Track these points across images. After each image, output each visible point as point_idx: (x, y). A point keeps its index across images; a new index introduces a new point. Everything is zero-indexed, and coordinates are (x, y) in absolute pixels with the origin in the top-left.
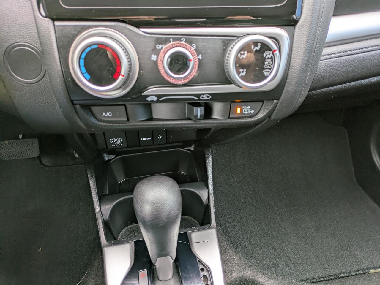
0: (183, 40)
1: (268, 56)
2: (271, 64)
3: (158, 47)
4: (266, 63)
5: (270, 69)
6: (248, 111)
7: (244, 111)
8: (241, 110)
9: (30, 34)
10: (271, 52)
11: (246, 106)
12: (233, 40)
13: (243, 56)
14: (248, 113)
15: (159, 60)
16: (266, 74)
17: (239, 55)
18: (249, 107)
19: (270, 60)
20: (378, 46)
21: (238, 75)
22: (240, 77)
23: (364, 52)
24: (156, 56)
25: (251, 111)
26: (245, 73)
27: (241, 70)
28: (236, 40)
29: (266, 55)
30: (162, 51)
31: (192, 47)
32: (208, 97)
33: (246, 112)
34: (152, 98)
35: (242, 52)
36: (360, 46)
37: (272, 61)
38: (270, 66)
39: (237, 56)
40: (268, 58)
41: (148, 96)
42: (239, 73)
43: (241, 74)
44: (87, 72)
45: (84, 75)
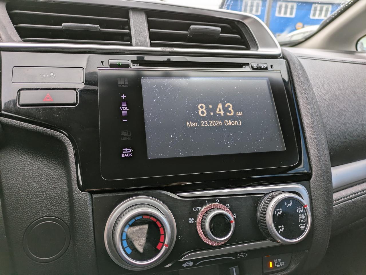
0: (217, 201)
1: (300, 211)
2: (304, 218)
3: (195, 209)
4: (300, 218)
5: (304, 223)
6: (280, 264)
7: (276, 265)
8: (273, 264)
9: (58, 207)
10: (302, 207)
11: (278, 259)
12: (261, 197)
13: (279, 213)
14: (280, 266)
15: (197, 223)
16: (302, 228)
17: (276, 213)
18: (280, 260)
19: (302, 215)
20: (364, 190)
21: (278, 232)
22: (279, 234)
23: (360, 195)
24: (193, 219)
25: (282, 263)
26: (283, 228)
27: (280, 227)
28: (264, 197)
29: (299, 210)
30: (200, 214)
31: (227, 206)
32: (244, 255)
33: (278, 265)
34: (187, 264)
35: (278, 210)
36: (356, 191)
37: (304, 215)
38: (304, 220)
39: (274, 214)
40: (301, 213)
41: (184, 262)
42: (278, 229)
43: (280, 230)
44: (129, 246)
45: (126, 249)
